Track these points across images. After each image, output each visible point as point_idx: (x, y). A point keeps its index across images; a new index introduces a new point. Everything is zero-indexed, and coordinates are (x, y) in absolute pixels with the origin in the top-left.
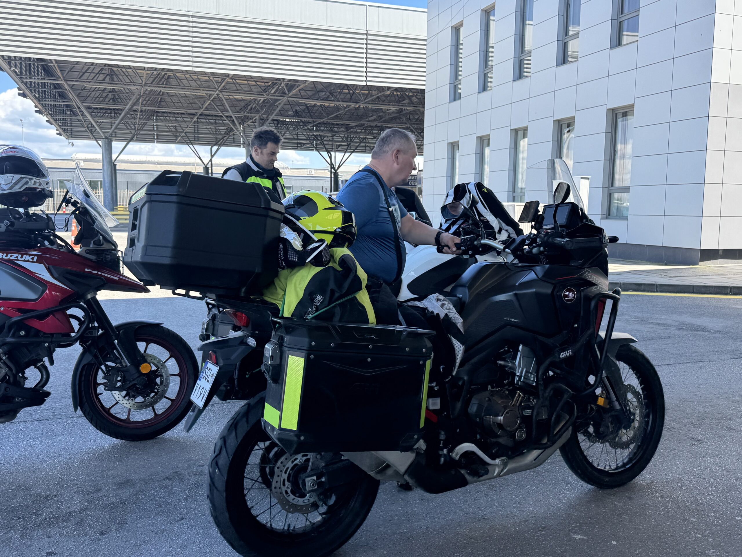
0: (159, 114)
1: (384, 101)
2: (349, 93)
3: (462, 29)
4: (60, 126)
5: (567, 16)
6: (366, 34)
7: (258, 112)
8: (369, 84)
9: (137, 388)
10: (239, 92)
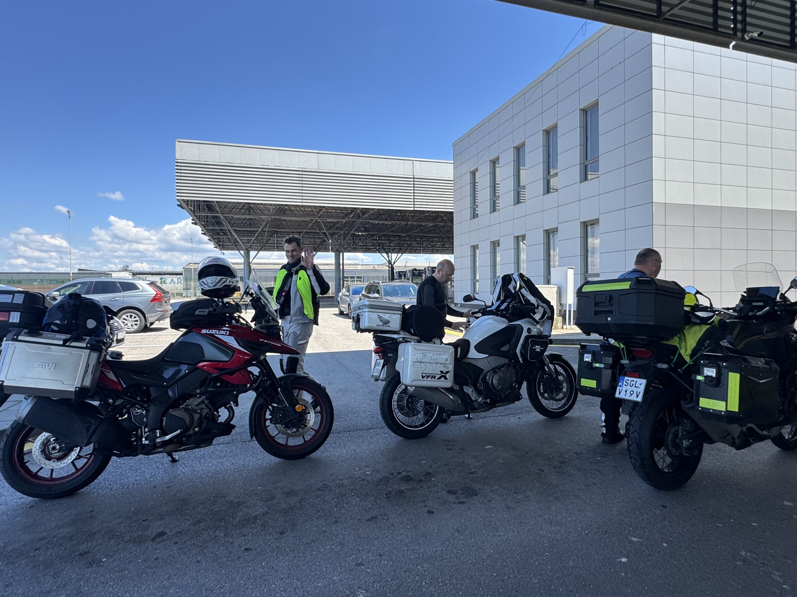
0: (278, 233)
1: (424, 220)
2: (401, 215)
3: (477, 173)
4: (216, 242)
5: (549, 163)
6: (414, 178)
7: (342, 229)
8: (416, 209)
9: (293, 422)
10: (329, 217)
